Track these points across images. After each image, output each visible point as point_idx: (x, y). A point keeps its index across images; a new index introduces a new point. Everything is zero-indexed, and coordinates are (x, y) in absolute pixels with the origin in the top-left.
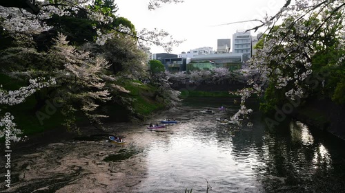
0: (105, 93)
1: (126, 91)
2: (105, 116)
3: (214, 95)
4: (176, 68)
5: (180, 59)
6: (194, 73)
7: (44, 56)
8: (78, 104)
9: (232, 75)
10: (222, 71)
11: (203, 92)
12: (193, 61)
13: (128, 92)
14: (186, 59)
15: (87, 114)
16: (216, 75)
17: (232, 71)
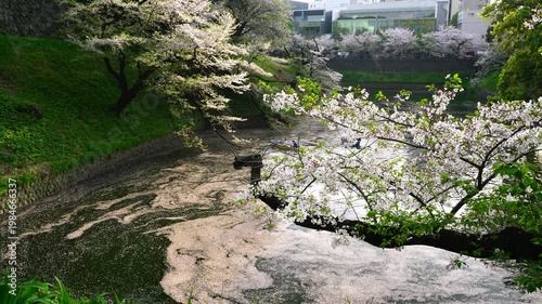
0: (240, 78)
1: (265, 73)
2: (239, 119)
3: (385, 80)
4: (312, 28)
5: (320, 13)
6: (348, 40)
7: (133, 8)
8: (195, 96)
9: (419, 43)
10: (401, 35)
11: (364, 74)
12: (343, 17)
13: (270, 74)
14: (331, 13)
15: (208, 115)
16: (391, 42)
17: (420, 36)
